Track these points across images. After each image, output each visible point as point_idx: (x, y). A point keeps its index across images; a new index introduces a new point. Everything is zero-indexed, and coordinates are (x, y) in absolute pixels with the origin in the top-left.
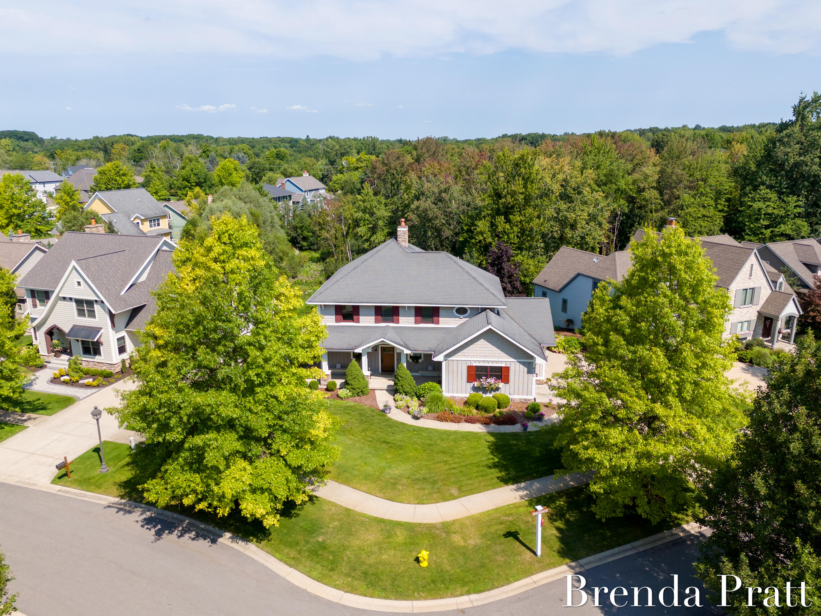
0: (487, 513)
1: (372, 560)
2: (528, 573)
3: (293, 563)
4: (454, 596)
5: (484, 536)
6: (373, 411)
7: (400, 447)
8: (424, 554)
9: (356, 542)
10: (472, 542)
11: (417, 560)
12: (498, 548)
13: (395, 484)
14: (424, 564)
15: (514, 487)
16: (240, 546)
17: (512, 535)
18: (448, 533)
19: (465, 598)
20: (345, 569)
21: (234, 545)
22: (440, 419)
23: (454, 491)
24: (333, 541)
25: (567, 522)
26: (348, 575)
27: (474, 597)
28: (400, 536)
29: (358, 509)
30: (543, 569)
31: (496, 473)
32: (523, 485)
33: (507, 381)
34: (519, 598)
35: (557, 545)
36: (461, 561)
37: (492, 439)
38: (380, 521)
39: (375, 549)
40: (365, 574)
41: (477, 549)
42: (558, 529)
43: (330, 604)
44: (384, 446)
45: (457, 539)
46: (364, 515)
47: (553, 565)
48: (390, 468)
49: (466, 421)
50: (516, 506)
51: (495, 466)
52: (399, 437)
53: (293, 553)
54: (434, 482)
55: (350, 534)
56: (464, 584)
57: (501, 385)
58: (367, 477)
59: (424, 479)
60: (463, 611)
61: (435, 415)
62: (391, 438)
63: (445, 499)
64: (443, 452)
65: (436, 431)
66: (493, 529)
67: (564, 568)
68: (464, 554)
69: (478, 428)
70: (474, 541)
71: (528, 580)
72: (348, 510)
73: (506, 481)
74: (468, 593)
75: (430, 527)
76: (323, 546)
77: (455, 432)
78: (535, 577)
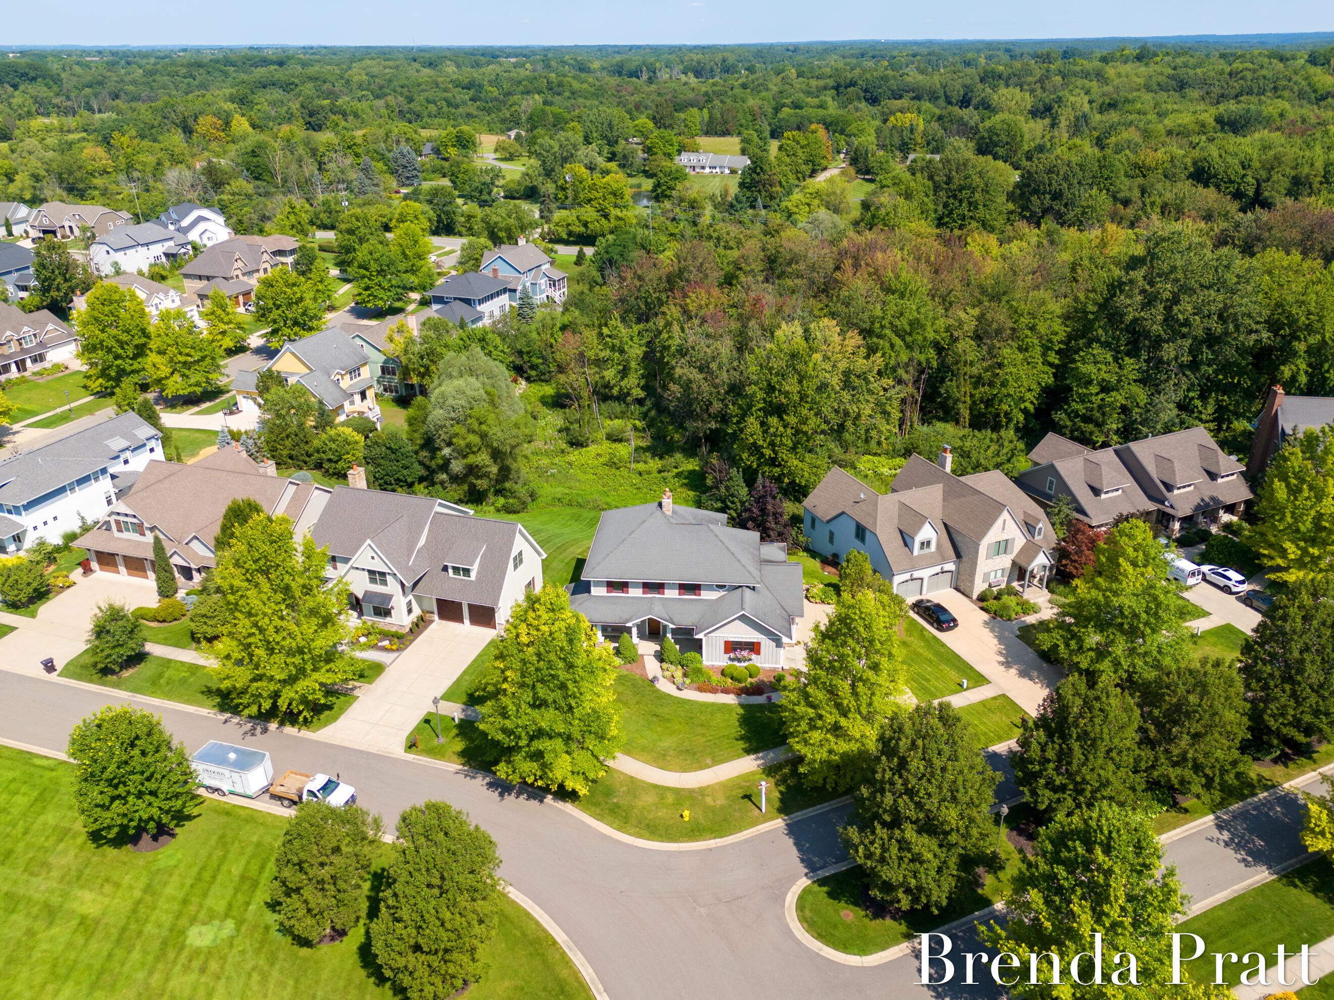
0: (732, 780)
1: (651, 816)
2: (754, 824)
3: (600, 818)
4: (705, 840)
5: (728, 798)
6: (643, 681)
7: (668, 720)
8: (686, 813)
9: (640, 803)
10: (719, 802)
11: (682, 816)
12: (737, 807)
13: (664, 755)
14: (686, 819)
15: (753, 757)
16: (560, 805)
17: (747, 797)
18: (703, 796)
19: (712, 841)
20: (634, 822)
21: (556, 804)
22: (700, 689)
23: (709, 761)
24: (624, 802)
25: (788, 787)
26: (637, 827)
27: (718, 840)
28: (670, 799)
29: (639, 777)
30: (765, 822)
31: (742, 744)
32: (761, 755)
33: (758, 653)
34: (746, 841)
35: (777, 804)
36: (711, 816)
37: (741, 711)
38: (656, 786)
39: (653, 808)
40: (648, 825)
41: (722, 807)
42: (781, 792)
43: (626, 845)
44: (655, 719)
45: (709, 800)
46: (644, 782)
47: (772, 819)
48: (660, 740)
49: (722, 692)
50: (753, 773)
51: (742, 738)
52: (667, 710)
53: (598, 811)
54: (694, 754)
55: (635, 797)
56: (712, 832)
57: (754, 656)
58: (644, 749)
59: (687, 751)
60: (710, 849)
61: (696, 685)
62: (659, 711)
63: (702, 768)
64: (702, 725)
65: (696, 702)
66: (734, 793)
67: (780, 820)
68: (713, 812)
69: (730, 699)
70: (721, 801)
71: (754, 829)
72: (632, 777)
73: (748, 752)
74: (715, 838)
75: (691, 791)
76: (617, 806)
77: (713, 704)
78: (759, 827)
